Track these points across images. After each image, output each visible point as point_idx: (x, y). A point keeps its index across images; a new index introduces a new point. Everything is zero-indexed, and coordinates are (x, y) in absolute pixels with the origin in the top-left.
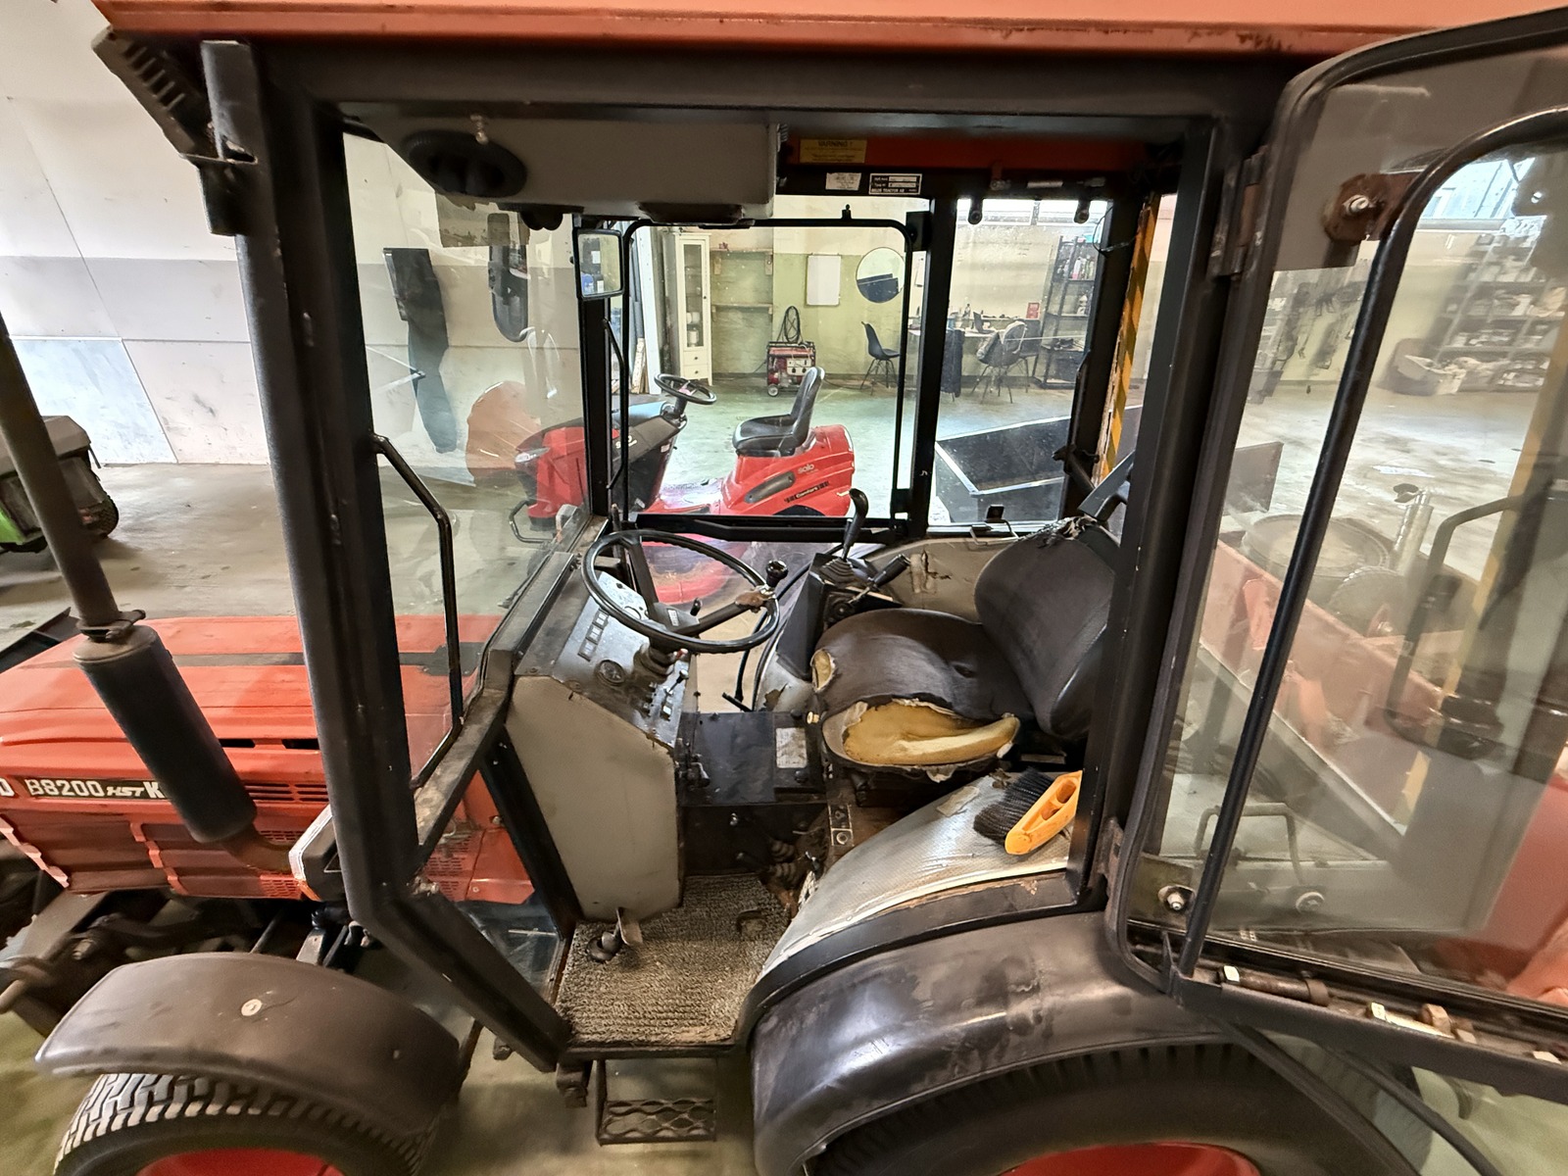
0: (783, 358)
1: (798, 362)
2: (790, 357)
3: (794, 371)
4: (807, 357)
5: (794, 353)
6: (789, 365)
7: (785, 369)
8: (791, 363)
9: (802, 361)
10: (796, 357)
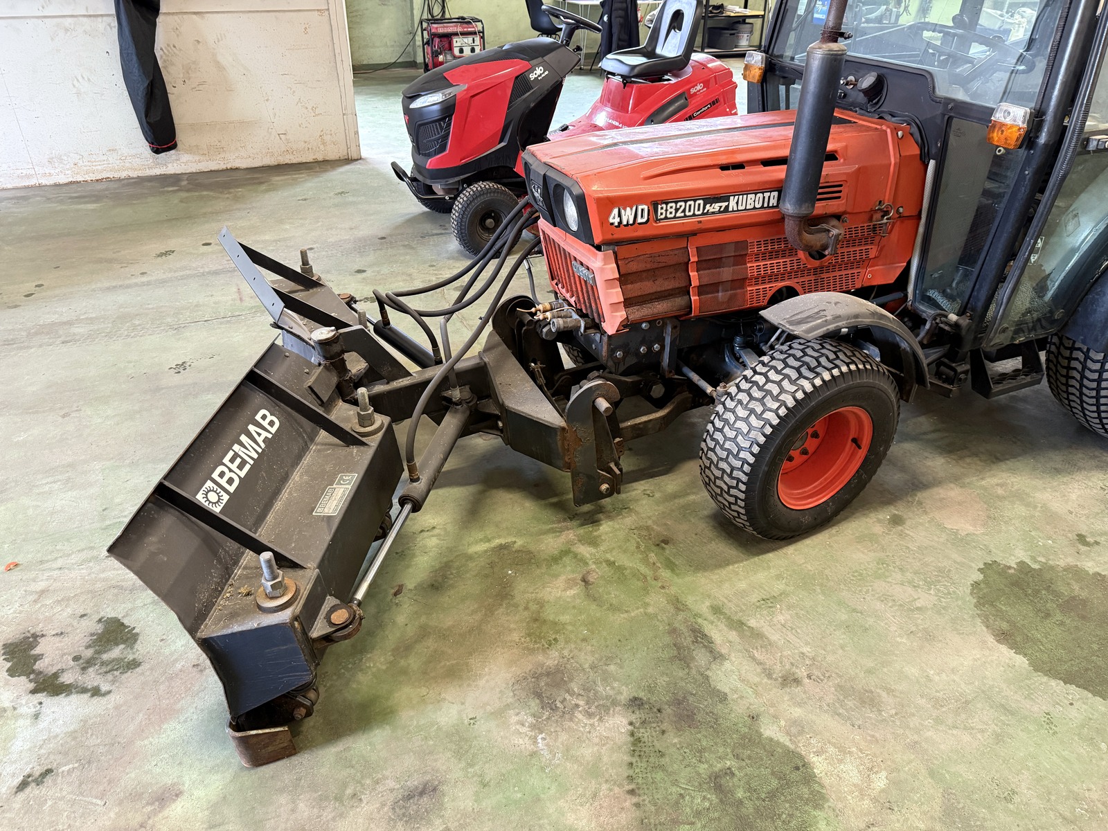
0: (448, 37)
1: (466, 40)
2: (456, 34)
3: (461, 51)
4: (474, 33)
5: (459, 29)
6: (455, 44)
7: (451, 48)
8: (457, 42)
9: (469, 40)
10: (463, 34)
